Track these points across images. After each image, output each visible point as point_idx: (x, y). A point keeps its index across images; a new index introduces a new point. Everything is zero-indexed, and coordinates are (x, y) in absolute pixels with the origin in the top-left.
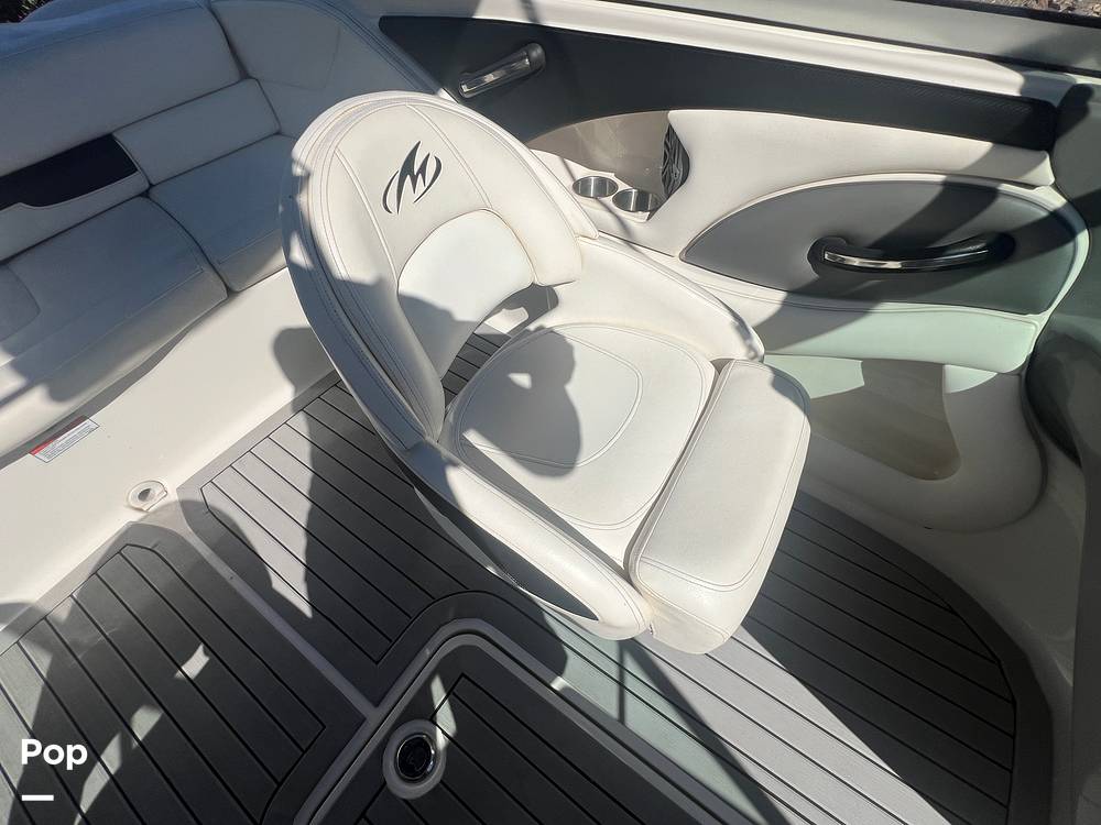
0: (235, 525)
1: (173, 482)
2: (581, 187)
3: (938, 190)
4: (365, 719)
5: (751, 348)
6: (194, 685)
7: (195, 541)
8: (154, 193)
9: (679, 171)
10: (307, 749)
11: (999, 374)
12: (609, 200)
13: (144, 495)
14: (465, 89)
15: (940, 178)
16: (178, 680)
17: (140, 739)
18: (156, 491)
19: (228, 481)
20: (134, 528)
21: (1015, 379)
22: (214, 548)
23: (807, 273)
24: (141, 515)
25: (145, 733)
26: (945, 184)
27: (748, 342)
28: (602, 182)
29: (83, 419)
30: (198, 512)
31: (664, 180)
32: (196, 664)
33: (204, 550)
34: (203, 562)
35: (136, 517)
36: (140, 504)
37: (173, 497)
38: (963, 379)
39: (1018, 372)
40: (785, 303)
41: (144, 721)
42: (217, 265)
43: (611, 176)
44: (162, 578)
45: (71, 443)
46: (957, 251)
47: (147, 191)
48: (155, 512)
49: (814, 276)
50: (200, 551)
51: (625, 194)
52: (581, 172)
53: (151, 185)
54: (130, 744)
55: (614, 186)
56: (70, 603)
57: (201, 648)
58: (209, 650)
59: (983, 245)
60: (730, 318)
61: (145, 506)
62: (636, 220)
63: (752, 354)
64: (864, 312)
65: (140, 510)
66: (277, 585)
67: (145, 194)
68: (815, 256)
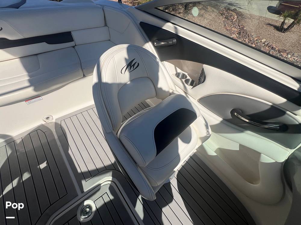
0: (66, 133)
1: (55, 117)
2: (178, 75)
3: (269, 107)
4: (78, 195)
5: (208, 131)
6: (41, 170)
7: (55, 133)
8: (76, 47)
9: (203, 80)
10: (61, 198)
11: (276, 162)
12: (184, 80)
13: (48, 118)
14: (155, 44)
15: (271, 104)
16: (38, 168)
17: (23, 180)
18: (51, 118)
19: (68, 121)
20: (42, 126)
21: (281, 165)
22: (59, 137)
23: (229, 116)
24: (45, 123)
25: (25, 179)
26: (272, 106)
27: (208, 130)
28: (184, 75)
29: (40, 96)
30: (58, 127)
31: (199, 80)
32: (43, 166)
33: (56, 137)
34: (54, 140)
35: (44, 123)
36: (46, 120)
37: (54, 121)
38: (266, 159)
39: (282, 163)
40: (221, 122)
41: (26, 176)
42: (83, 69)
43: (186, 74)
44: (44, 141)
45: (35, 101)
46: (271, 125)
47: (74, 46)
48: (48, 123)
49: (231, 117)
50: (55, 137)
51: (188, 80)
52: (179, 71)
53: (76, 45)
54: (20, 181)
55: (186, 77)
56: (21, 139)
57: (46, 162)
58: (48, 163)
59: (279, 126)
60: (204, 122)
61: (47, 121)
62: (189, 87)
63: (208, 133)
64: (242, 132)
65: (45, 121)
66: (70, 152)
67: (74, 47)
68: (232, 112)
